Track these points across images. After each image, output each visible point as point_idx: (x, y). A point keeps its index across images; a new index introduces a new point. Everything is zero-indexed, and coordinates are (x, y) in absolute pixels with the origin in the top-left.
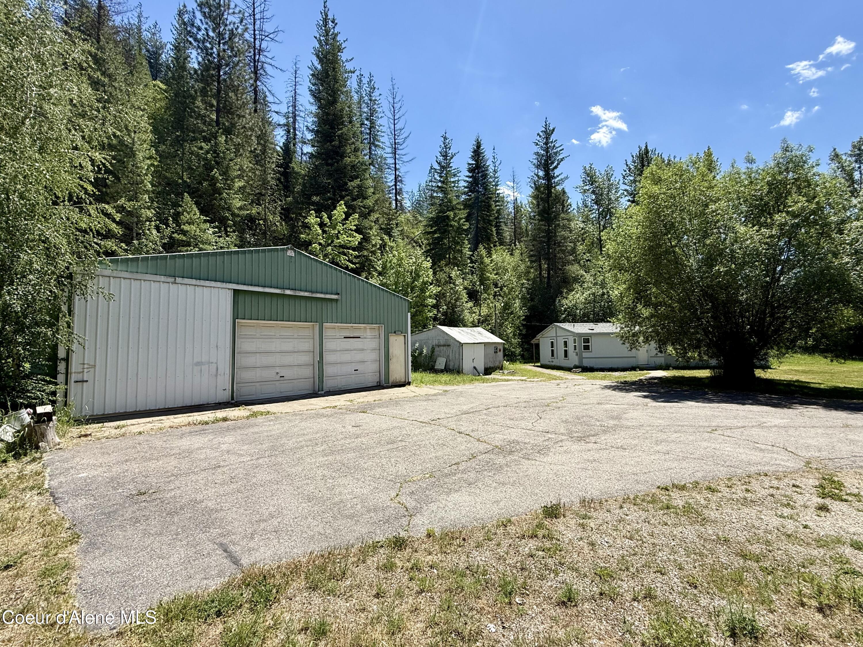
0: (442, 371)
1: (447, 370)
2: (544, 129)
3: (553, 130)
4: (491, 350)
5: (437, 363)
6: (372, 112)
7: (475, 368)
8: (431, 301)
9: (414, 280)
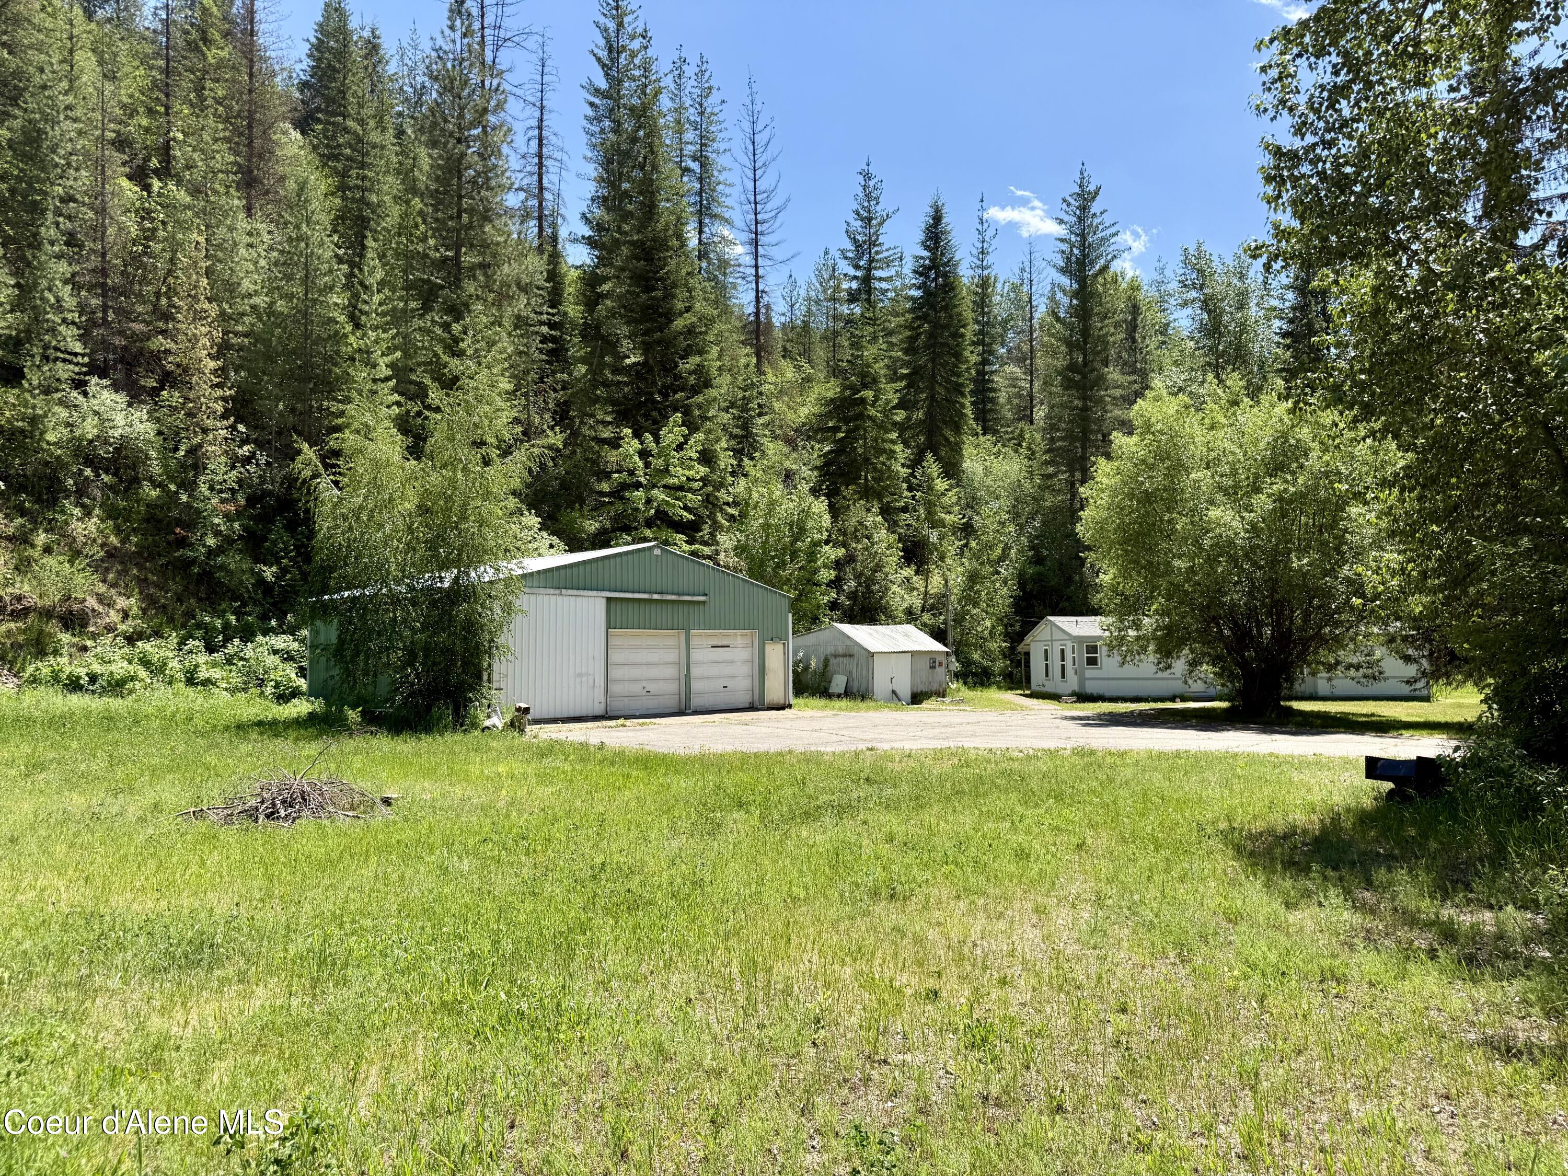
0: (839, 696)
1: (847, 693)
2: (1077, 190)
3: (1097, 193)
4: (925, 663)
5: (833, 684)
6: (705, 140)
7: (894, 692)
8: (826, 575)
9: (796, 539)
